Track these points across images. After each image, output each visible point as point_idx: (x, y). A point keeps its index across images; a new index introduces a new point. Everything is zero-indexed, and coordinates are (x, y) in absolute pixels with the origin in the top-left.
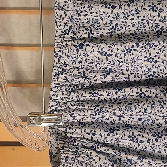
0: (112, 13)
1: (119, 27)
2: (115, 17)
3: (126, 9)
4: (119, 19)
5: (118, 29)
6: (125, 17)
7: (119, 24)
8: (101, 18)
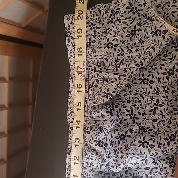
0: (151, 88)
1: (160, 103)
2: (155, 92)
3: (165, 82)
4: (159, 94)
5: (160, 104)
6: (165, 91)
7: (160, 99)
8: (141, 96)
